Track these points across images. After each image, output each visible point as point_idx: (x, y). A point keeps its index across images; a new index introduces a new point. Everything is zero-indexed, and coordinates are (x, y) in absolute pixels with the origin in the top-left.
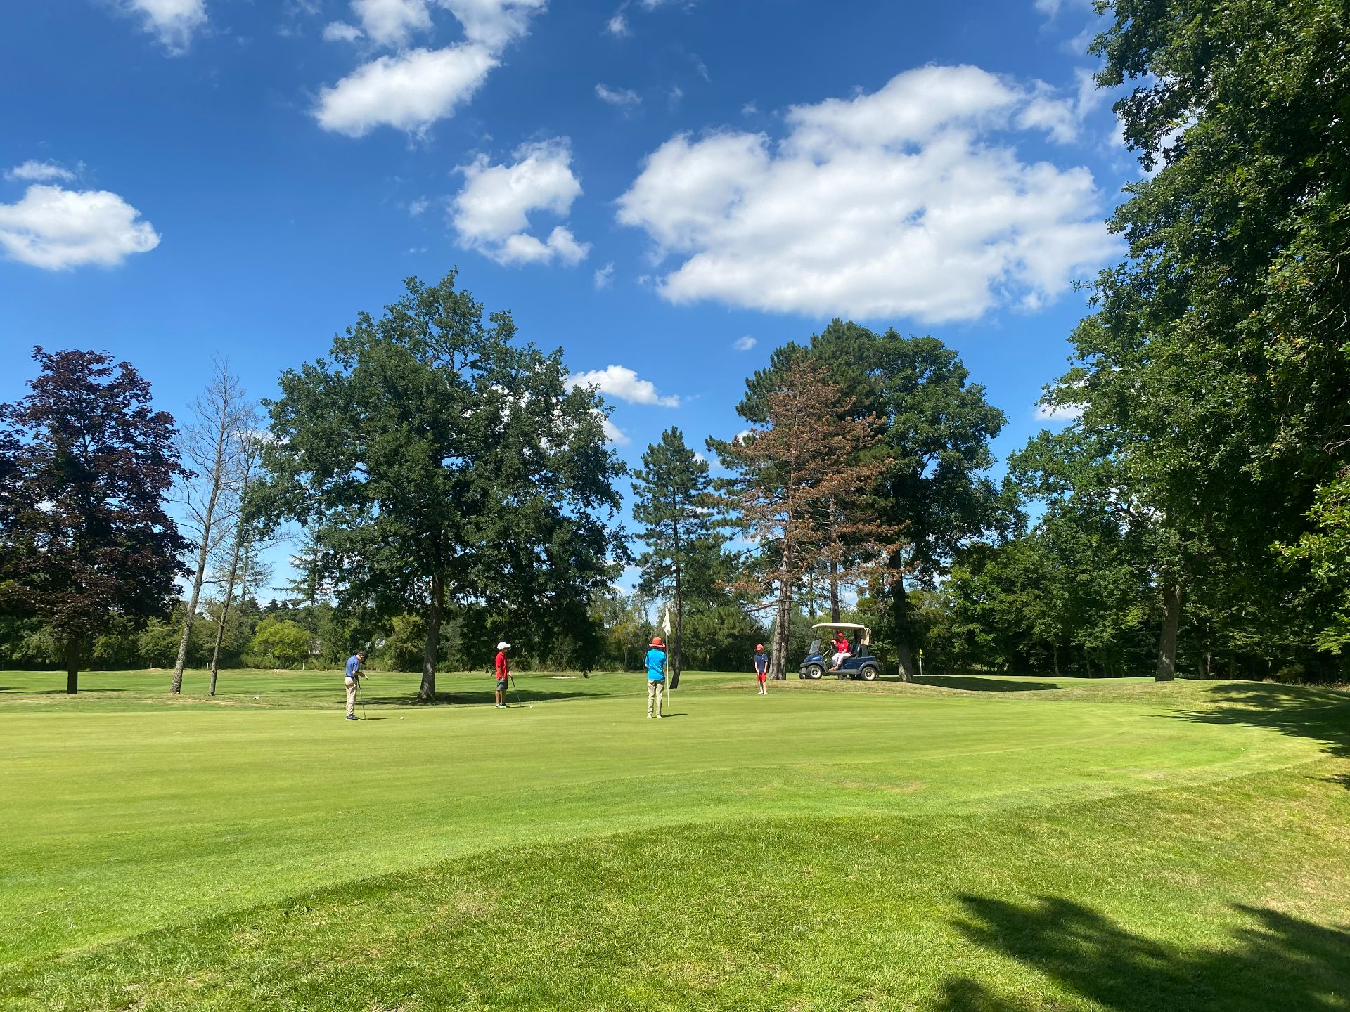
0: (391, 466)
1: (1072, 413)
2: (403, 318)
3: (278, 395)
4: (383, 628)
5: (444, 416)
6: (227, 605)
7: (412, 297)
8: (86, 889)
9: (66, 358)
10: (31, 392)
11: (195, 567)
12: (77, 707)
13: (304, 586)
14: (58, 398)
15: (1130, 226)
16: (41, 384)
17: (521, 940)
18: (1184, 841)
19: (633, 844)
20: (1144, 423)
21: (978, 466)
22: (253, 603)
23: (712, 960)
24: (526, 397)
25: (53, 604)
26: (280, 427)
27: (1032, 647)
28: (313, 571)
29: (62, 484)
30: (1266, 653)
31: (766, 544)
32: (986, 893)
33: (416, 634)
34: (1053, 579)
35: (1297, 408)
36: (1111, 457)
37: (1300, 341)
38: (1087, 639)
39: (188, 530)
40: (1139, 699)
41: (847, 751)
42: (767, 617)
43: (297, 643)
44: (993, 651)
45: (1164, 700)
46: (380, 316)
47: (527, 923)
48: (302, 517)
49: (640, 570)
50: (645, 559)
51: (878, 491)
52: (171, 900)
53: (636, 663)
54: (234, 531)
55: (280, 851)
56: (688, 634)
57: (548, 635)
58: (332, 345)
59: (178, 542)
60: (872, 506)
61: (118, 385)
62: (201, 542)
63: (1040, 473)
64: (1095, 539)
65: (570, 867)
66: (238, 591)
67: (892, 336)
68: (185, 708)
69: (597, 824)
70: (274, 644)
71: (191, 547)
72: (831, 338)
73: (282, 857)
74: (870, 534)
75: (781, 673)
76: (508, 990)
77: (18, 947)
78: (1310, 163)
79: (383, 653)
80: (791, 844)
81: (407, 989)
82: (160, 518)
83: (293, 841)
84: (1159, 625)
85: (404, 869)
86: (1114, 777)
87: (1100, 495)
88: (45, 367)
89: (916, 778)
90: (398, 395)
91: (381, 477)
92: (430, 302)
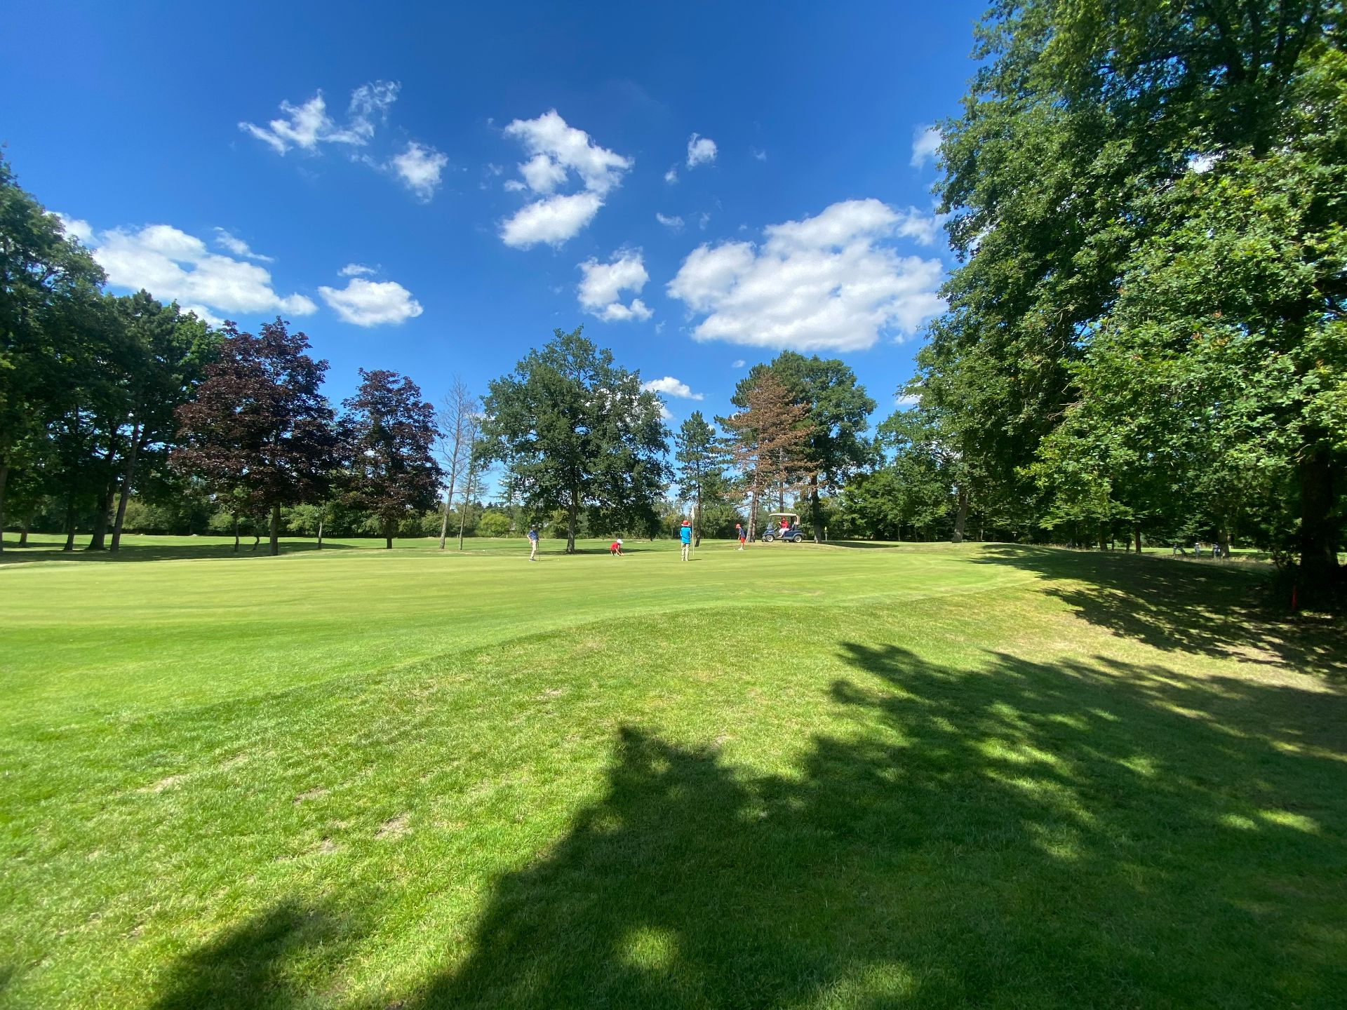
0: (549, 432)
1: (913, 400)
2: (554, 352)
3: (488, 394)
4: (548, 516)
5: (575, 405)
6: (466, 504)
7: (558, 339)
8: (404, 638)
9: (375, 374)
10: (359, 393)
11: (448, 485)
12: (392, 555)
13: (506, 495)
14: (373, 395)
15: (950, 294)
16: (364, 389)
17: (618, 660)
18: (958, 620)
19: (674, 616)
20: (951, 404)
21: (859, 430)
22: (479, 504)
23: (712, 669)
24: (619, 397)
25: (377, 503)
26: (490, 411)
27: (886, 526)
28: (510, 487)
29: (378, 441)
30: (1013, 530)
31: (746, 473)
32: (852, 641)
33: (565, 519)
34: (899, 491)
35: (1035, 395)
36: (933, 424)
37: (1038, 358)
38: (917, 522)
39: (444, 466)
40: (942, 552)
41: (784, 576)
42: (745, 511)
43: (503, 524)
44: (865, 529)
45: (955, 553)
46: (541, 350)
47: (621, 652)
48: (504, 459)
49: (679, 487)
50: (682, 481)
51: (806, 444)
52: (446, 643)
53: (676, 535)
54: (468, 466)
55: (498, 621)
56: (704, 520)
57: (632, 520)
58: (516, 366)
59: (439, 471)
60: (802, 452)
61: (403, 389)
62: (451, 472)
63: (894, 433)
64: (923, 468)
65: (643, 627)
66: (471, 498)
67: (816, 359)
68: (447, 556)
69: (657, 608)
70: (491, 524)
71: (446, 474)
72: (783, 360)
73: (500, 624)
74: (801, 467)
75: (753, 539)
76: (611, 682)
77: (374, 663)
78: (1049, 257)
79: (547, 529)
80: (753, 618)
81: (562, 682)
82: (429, 459)
83: (505, 616)
84: (956, 515)
85: (561, 628)
86: (924, 590)
87: (927, 445)
88: (366, 379)
89: (820, 589)
90: (551, 394)
91: (544, 437)
92: (567, 342)
